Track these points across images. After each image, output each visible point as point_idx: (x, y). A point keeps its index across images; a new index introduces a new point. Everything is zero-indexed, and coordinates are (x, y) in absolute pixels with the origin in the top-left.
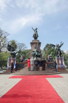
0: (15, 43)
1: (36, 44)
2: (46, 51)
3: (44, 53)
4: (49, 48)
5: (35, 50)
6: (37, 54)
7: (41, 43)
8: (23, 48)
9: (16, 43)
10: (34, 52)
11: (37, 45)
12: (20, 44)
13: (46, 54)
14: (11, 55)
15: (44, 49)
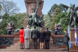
1: (35, 4)
2: (51, 17)
3: (49, 21)
4: (57, 11)
5: (33, 14)
10: (31, 17)
11: (37, 5)
15: (49, 14)
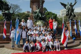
5: (38, 11)
6: (40, 16)
7: (45, 1)
8: (17, 10)
10: (36, 13)
12: (13, 5)
14: (3, 16)
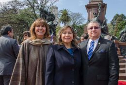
0: (67, 14)
1: (96, 8)
2: (114, 25)
8: (78, 20)
9: (69, 13)
13: (115, 30)
